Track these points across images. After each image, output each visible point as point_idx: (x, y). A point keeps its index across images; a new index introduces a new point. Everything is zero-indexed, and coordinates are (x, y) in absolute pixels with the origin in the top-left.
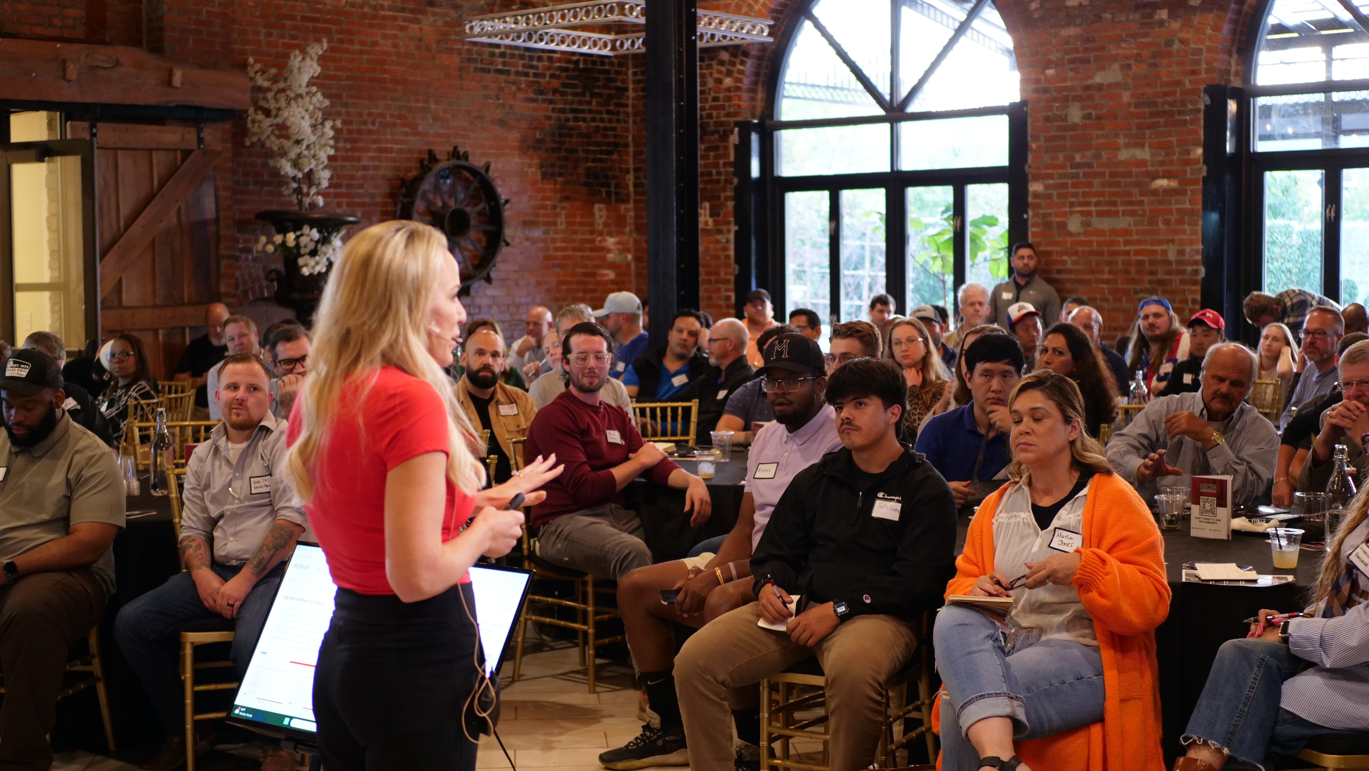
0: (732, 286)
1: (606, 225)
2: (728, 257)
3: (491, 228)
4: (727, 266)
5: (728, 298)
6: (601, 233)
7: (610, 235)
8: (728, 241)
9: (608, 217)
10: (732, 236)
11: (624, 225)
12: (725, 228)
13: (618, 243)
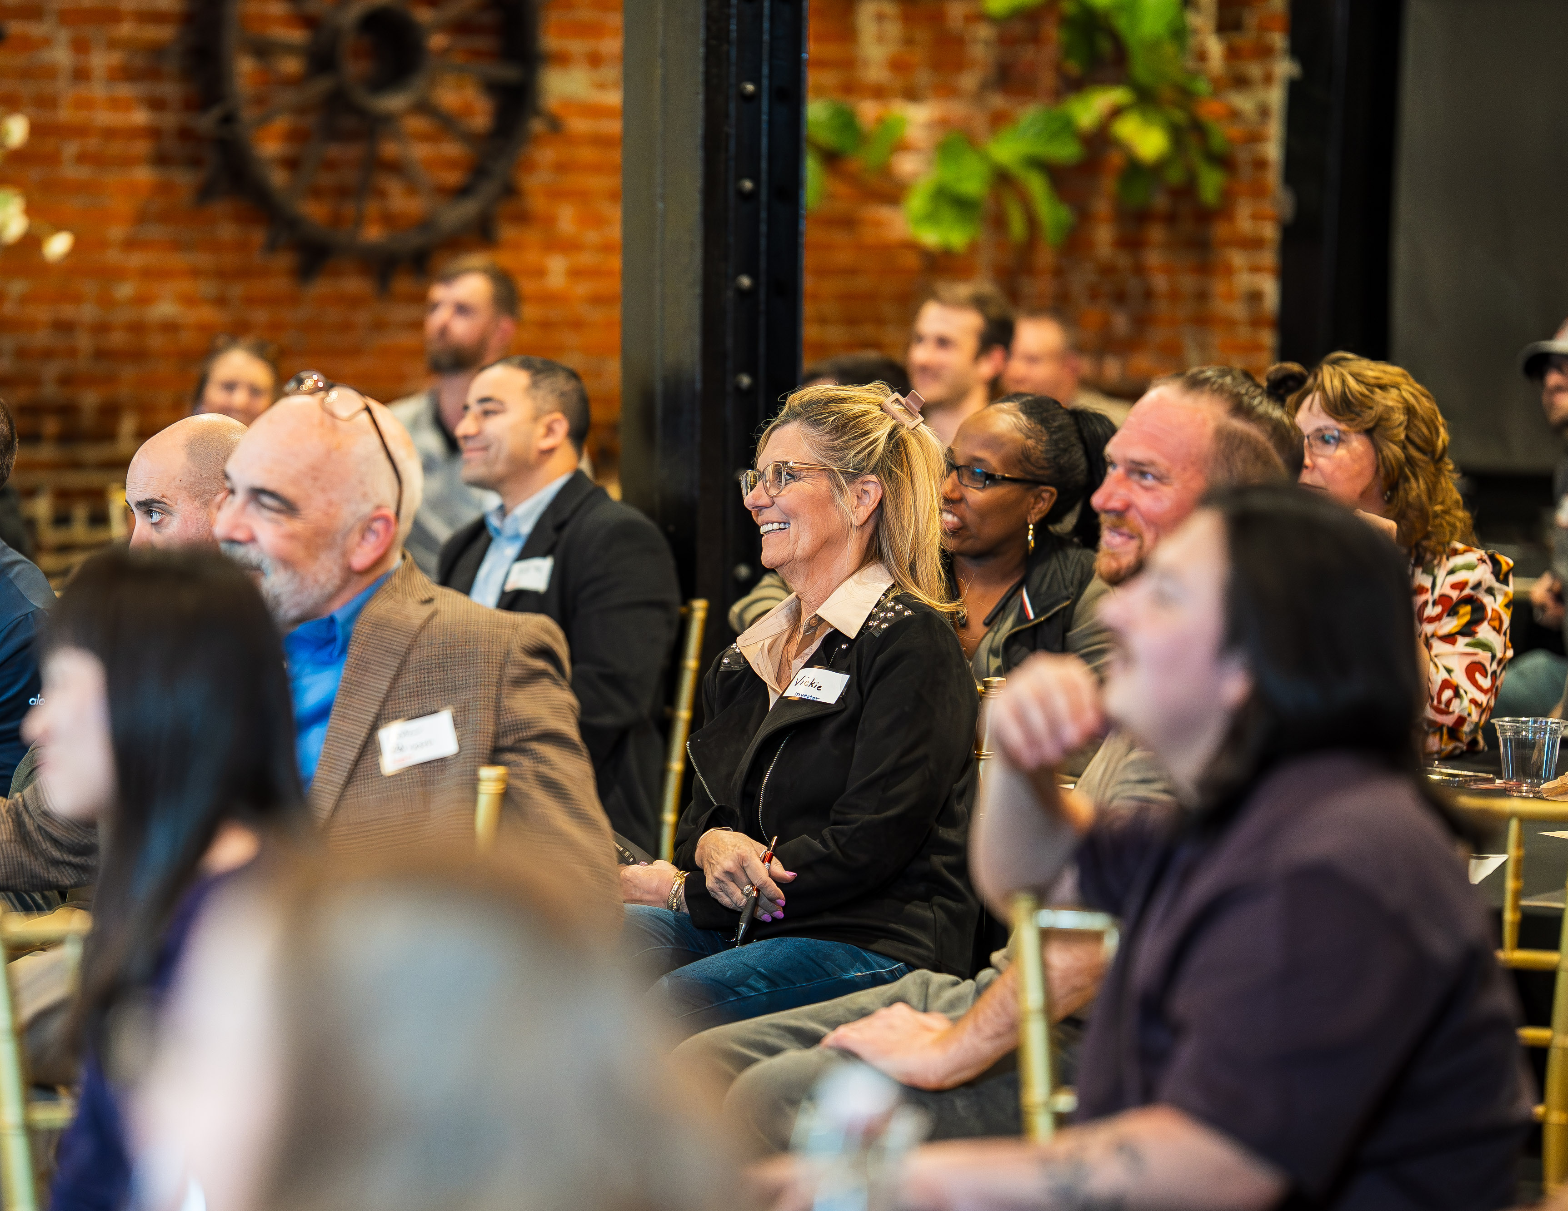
0: (1269, 257)
1: (898, 65)
2: (1261, 164)
3: (508, 73)
4: (1258, 191)
5: (1255, 297)
6: (879, 93)
7: (912, 95)
8: (1264, 112)
9: (908, 41)
10: (1276, 97)
11: (959, 65)
12: (1254, 70)
13: (943, 123)
